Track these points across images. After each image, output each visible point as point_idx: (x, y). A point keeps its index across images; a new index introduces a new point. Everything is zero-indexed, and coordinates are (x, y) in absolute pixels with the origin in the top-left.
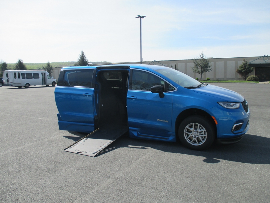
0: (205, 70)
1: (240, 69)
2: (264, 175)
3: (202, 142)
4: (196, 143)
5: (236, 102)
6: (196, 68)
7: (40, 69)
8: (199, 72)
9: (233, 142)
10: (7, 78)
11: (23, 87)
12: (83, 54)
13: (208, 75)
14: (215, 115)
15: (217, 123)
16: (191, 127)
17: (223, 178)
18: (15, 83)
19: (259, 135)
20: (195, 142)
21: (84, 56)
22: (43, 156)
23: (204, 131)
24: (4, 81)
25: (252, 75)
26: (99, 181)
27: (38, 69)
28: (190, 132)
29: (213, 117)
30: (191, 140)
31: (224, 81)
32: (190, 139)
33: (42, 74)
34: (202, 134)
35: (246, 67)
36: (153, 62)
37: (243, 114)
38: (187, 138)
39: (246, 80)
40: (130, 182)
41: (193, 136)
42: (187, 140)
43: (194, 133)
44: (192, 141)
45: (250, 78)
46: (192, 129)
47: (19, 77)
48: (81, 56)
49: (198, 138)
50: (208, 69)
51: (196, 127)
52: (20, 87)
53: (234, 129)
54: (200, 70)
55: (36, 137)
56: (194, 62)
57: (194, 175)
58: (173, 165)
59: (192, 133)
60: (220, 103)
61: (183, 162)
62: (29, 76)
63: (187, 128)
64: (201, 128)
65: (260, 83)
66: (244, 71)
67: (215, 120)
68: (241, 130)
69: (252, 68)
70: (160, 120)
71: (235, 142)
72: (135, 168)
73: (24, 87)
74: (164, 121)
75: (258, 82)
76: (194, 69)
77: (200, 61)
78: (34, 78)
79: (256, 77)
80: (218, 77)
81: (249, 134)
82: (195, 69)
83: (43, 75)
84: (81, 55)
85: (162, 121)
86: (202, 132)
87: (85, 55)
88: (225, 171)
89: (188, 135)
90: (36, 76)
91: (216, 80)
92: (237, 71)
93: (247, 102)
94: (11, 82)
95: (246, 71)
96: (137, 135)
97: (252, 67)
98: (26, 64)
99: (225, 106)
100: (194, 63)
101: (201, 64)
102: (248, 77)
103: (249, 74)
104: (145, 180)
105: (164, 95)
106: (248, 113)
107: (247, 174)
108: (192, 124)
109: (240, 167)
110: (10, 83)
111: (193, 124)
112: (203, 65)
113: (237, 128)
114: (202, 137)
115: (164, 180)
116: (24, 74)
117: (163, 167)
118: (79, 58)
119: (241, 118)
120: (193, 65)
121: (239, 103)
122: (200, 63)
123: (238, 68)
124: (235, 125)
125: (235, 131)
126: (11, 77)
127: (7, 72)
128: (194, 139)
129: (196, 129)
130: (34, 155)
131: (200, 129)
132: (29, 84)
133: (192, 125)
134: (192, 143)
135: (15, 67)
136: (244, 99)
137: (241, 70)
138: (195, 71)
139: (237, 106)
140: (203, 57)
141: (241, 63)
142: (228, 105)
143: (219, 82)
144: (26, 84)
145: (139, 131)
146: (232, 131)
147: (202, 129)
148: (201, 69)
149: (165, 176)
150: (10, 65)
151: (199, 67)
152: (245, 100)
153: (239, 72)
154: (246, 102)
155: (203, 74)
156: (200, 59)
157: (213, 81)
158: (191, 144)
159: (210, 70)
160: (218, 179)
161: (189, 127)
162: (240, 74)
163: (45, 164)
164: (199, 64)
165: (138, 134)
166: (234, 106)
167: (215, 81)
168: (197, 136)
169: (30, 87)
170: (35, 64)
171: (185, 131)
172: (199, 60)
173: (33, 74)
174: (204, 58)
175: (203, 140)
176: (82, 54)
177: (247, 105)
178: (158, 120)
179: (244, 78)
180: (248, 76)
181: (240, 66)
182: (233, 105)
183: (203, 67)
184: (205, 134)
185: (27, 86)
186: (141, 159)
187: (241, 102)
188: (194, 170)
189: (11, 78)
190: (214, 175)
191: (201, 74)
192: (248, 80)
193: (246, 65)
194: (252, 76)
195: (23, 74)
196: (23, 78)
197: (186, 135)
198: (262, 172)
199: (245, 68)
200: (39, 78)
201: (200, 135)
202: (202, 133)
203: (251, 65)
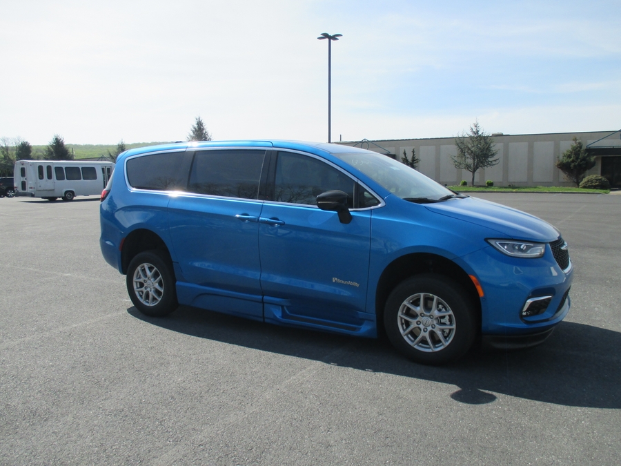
0: (482, 162)
1: (565, 160)
2: (598, 442)
3: (443, 344)
4: (428, 344)
5: (536, 242)
6: (462, 157)
7: (102, 158)
8: (468, 167)
9: (524, 346)
10: (23, 179)
11: (58, 199)
12: (200, 124)
13: (490, 173)
14: (478, 271)
15: (481, 294)
16: (416, 303)
17: (485, 448)
18: (40, 189)
19: (596, 325)
20: (424, 341)
21: (203, 129)
22: (32, 375)
23: (450, 316)
24: (15, 185)
25: (594, 175)
26: (149, 451)
27: (99, 159)
28: (414, 316)
29: (473, 278)
30: (415, 337)
31: (526, 187)
32: (414, 334)
33: (103, 169)
34: (444, 324)
35: (579, 154)
36: (360, 142)
37: (555, 273)
38: (404, 330)
39: (578, 186)
40: (230, 456)
41: (421, 326)
42: (405, 338)
43: (424, 319)
44: (418, 339)
45: (588, 181)
46: (418, 308)
47: (50, 177)
48: (195, 128)
49: (432, 334)
50: (490, 159)
51: (429, 305)
52: (52, 200)
53: (527, 311)
54: (470, 161)
55: (37, 321)
56: (457, 144)
57: (409, 436)
58: (357, 407)
59: (418, 319)
60: (492, 242)
61: (385, 399)
62: (73, 173)
63: (405, 306)
64: (440, 306)
65: (612, 193)
66: (575, 166)
67: (478, 284)
68: (547, 314)
69: (593, 159)
70: (339, 281)
71: (530, 345)
72: (257, 414)
73: (61, 199)
74: (350, 283)
75: (608, 191)
76: (456, 159)
77: (471, 142)
78: (84, 179)
79: (603, 179)
80: (513, 178)
81: (572, 321)
82: (459, 160)
83: (106, 171)
84: (196, 126)
85: (343, 282)
86: (443, 317)
87: (205, 127)
88: (494, 428)
89: (408, 324)
90: (89, 173)
91: (510, 187)
92: (559, 165)
93: (566, 243)
94: (31, 188)
95: (579, 165)
96: (283, 317)
97: (594, 155)
98: (77, 146)
99: (504, 249)
100: (457, 146)
101: (473, 149)
102: (585, 180)
103: (587, 171)
104: (273, 452)
105: (351, 217)
106: (566, 271)
107: (553, 439)
108: (420, 296)
109: (537, 416)
110: (28, 190)
111: (422, 295)
112: (478, 151)
113: (536, 308)
114: (443, 331)
115: (322, 452)
116: (61, 168)
117: (332, 411)
118: (192, 134)
119: (548, 284)
120: (454, 150)
121: (544, 245)
122: (470, 146)
123: (561, 158)
124: (529, 301)
125: (531, 315)
126: (32, 175)
127: (23, 164)
128: (422, 334)
129: (428, 308)
130: (14, 372)
131: (440, 310)
132: (72, 192)
133: (419, 299)
134: (417, 344)
135: (45, 153)
136: (558, 235)
137: (568, 162)
138: (458, 166)
139: (538, 251)
140: (478, 132)
141: (567, 146)
142: (512, 248)
143: (514, 191)
144: (66, 192)
145: (287, 307)
146: (522, 316)
147: (444, 310)
148: (474, 159)
149: (329, 438)
150: (38, 149)
151: (468, 156)
152: (559, 237)
153: (564, 167)
154: (563, 244)
155: (478, 170)
156: (471, 138)
157: (501, 187)
158: (416, 347)
159: (494, 163)
160: (472, 452)
161: (412, 303)
162: (565, 172)
163: (30, 396)
164: (469, 149)
165: (284, 315)
166: (529, 252)
167: (505, 188)
168: (430, 329)
169: (75, 198)
170: (97, 146)
171: (400, 313)
172: (469, 140)
173: (82, 168)
174: (480, 133)
175: (445, 337)
176: (198, 124)
177: (566, 251)
178: (334, 281)
179: (575, 180)
180: (584, 177)
181: (565, 152)
182: (528, 248)
183: (477, 156)
184: (451, 324)
185: (68, 197)
186: (278, 387)
187: (550, 243)
188: (410, 423)
189: (32, 179)
190: (463, 440)
191: (474, 172)
192: (584, 187)
193: (579, 151)
194: (593, 177)
195: (59, 170)
196: (58, 178)
197: (402, 324)
198: (593, 433)
199: (577, 158)
200: (95, 178)
201: (438, 324)
202: (443, 321)
203: (590, 151)
